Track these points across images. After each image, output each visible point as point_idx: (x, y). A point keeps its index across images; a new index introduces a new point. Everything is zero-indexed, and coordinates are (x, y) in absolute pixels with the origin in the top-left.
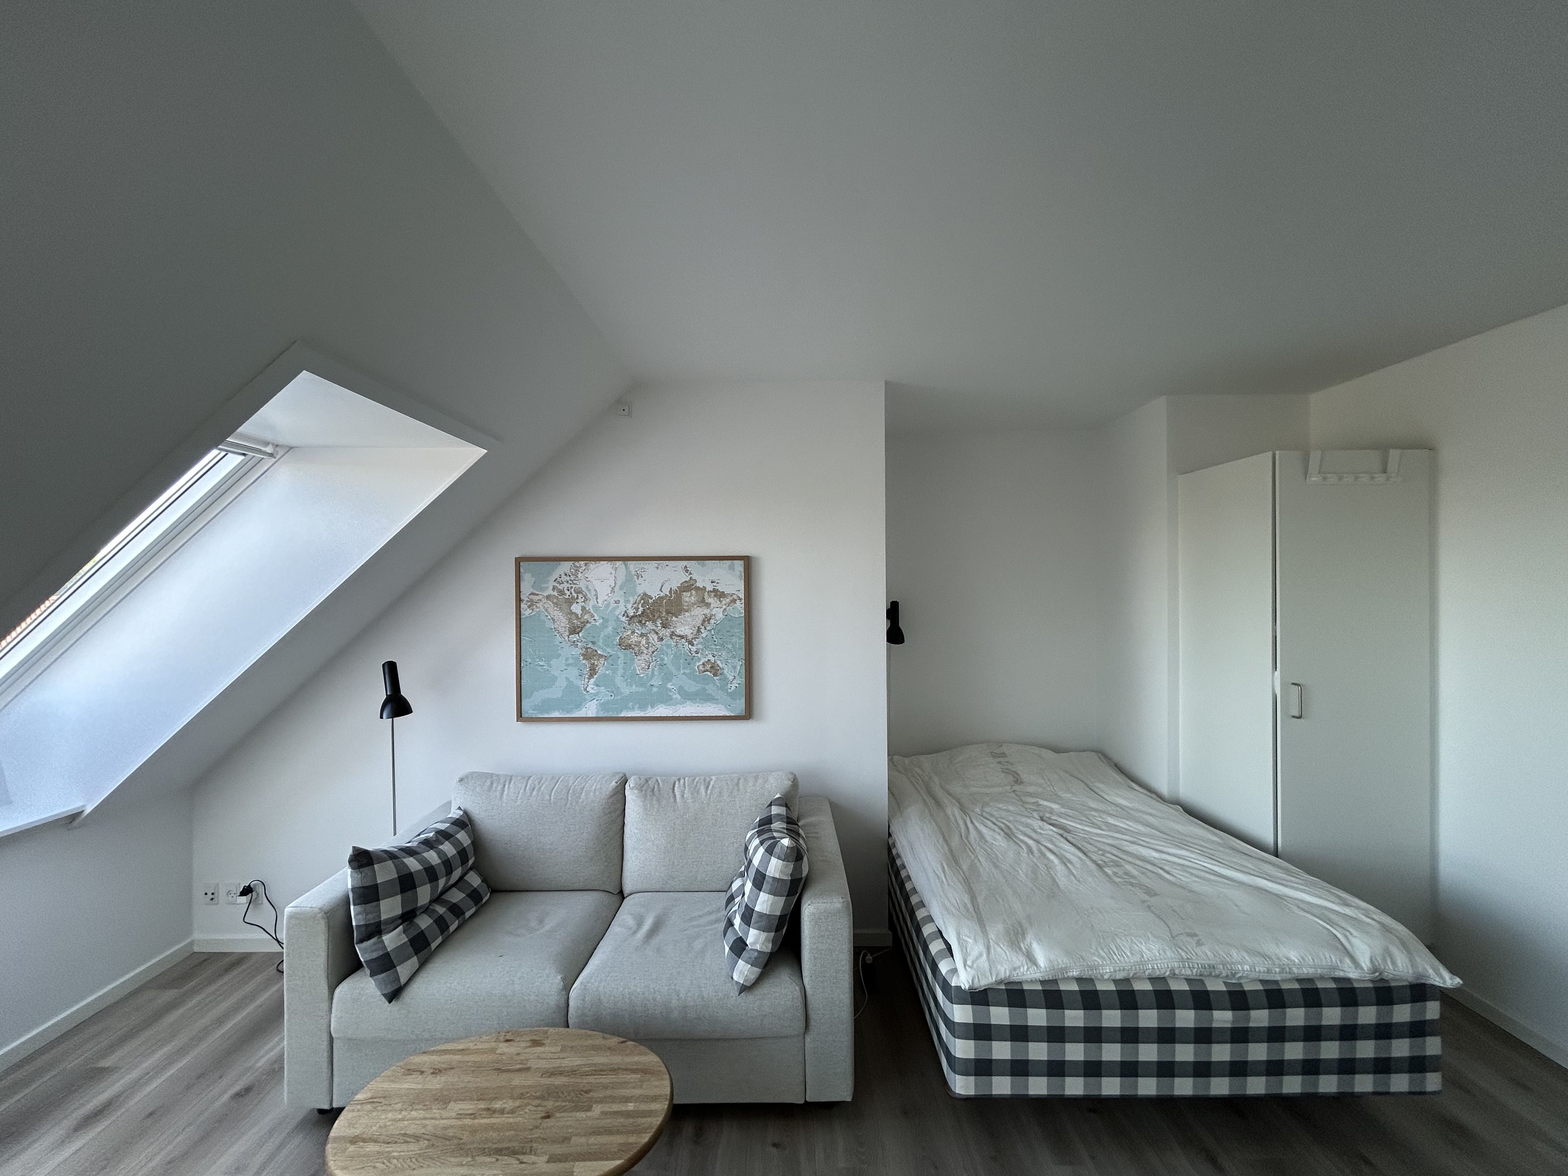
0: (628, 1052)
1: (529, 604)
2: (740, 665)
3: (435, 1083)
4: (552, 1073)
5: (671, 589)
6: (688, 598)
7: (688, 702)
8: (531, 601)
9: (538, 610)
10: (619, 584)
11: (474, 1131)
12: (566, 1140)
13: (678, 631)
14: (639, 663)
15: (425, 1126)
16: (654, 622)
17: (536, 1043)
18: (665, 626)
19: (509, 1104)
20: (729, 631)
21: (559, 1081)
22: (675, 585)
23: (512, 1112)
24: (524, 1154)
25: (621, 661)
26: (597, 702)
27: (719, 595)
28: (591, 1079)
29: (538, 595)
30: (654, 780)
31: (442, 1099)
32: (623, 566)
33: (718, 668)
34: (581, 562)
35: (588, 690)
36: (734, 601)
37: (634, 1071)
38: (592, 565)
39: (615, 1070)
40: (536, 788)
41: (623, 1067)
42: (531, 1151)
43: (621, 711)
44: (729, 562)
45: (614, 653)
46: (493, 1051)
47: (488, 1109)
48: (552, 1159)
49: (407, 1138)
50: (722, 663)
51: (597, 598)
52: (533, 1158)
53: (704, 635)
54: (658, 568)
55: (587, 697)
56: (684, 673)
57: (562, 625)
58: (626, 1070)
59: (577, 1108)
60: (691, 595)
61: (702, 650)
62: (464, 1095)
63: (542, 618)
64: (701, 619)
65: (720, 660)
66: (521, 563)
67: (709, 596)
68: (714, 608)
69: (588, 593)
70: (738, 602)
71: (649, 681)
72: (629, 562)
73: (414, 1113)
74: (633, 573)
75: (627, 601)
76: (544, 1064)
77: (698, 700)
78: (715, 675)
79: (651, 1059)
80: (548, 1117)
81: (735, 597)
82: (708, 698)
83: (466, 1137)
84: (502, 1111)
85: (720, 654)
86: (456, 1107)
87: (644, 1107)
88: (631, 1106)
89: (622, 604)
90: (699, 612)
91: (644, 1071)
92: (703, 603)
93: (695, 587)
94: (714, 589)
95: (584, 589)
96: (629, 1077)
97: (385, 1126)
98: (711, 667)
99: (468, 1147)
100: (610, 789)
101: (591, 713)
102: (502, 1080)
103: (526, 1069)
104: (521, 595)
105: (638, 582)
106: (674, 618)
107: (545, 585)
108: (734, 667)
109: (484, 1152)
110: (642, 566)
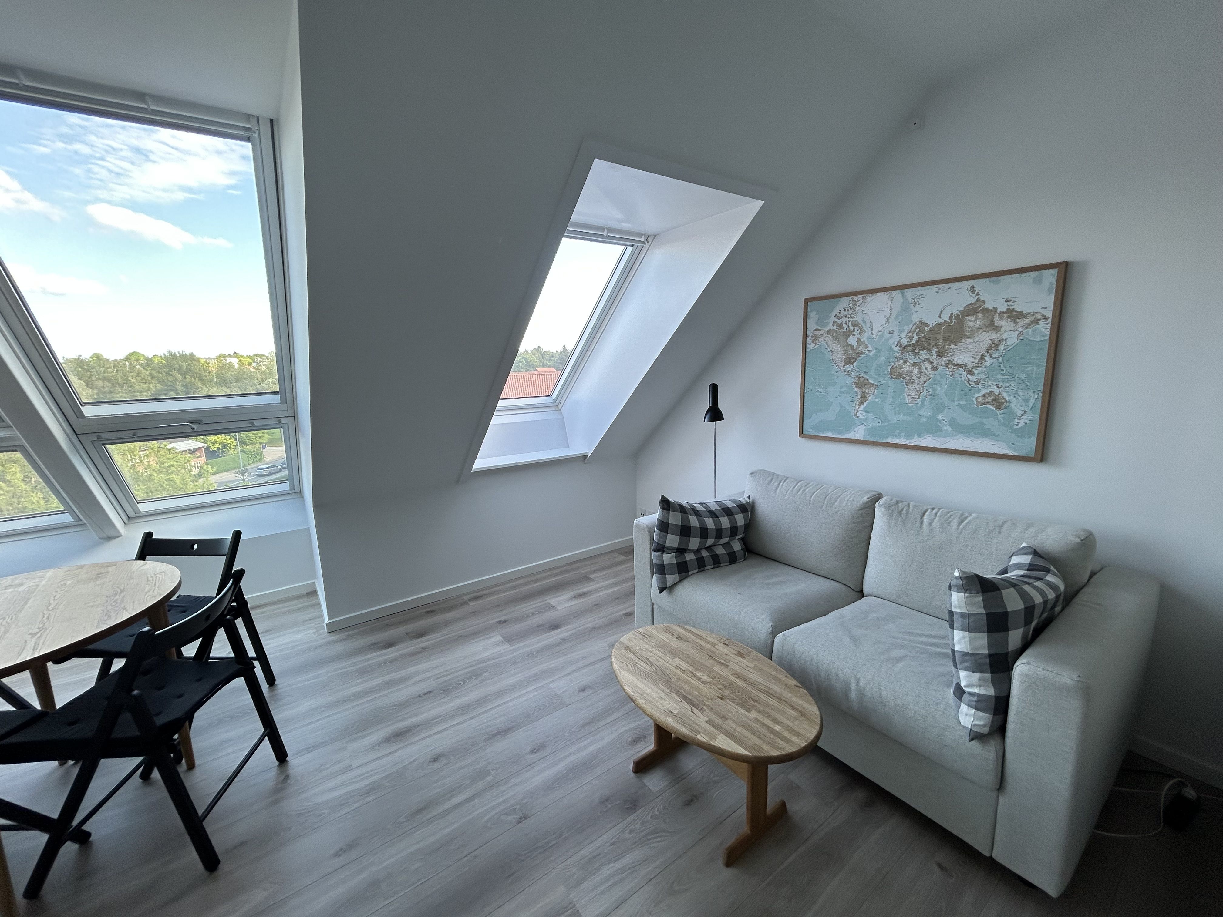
0: (798, 695)
1: (813, 338)
2: (1035, 398)
3: (675, 644)
4: (738, 676)
5: (952, 314)
6: (971, 322)
7: (960, 436)
8: (815, 336)
9: (819, 344)
10: (894, 313)
11: (679, 679)
12: (724, 718)
13: (956, 360)
14: (909, 393)
15: (658, 661)
16: (929, 350)
17: (740, 654)
18: (940, 354)
19: (705, 678)
20: (1023, 358)
21: (740, 683)
22: (957, 309)
23: (704, 683)
24: (697, 709)
25: (890, 390)
26: (865, 427)
27: (1014, 315)
28: (762, 696)
29: (820, 330)
30: (905, 503)
31: (674, 653)
32: (900, 295)
33: (1003, 401)
34: (859, 296)
35: (858, 415)
36: (1036, 321)
37: (794, 708)
38: (869, 298)
39: (780, 700)
40: (802, 489)
41: (788, 702)
42: (701, 710)
43: (887, 438)
44: (1034, 274)
45: (884, 382)
46: (714, 645)
47: (693, 673)
48: (709, 722)
49: (647, 661)
50: (1010, 396)
51: (872, 330)
52: (699, 714)
53: (988, 364)
54: (937, 292)
55: (856, 422)
56: (959, 405)
57: (839, 356)
58: (790, 705)
59: (742, 705)
60: (976, 319)
61: (984, 380)
62: (686, 658)
63: (824, 350)
64: (986, 345)
65: (1008, 392)
66: (809, 303)
67: (1001, 318)
68: (1006, 331)
69: (864, 326)
70: (1042, 323)
71: (918, 410)
72: (906, 290)
73: (658, 652)
74: (910, 300)
75: (901, 331)
76: (737, 668)
77: (972, 433)
78: (998, 408)
79: (813, 710)
80: (721, 699)
81: (1038, 316)
82: (983, 432)
83: (674, 680)
84: (699, 679)
85: (1007, 385)
86: (677, 661)
87: (786, 734)
88: (777, 728)
89: (896, 333)
90: (985, 338)
91: (803, 714)
92: (992, 326)
93: (983, 309)
94: (1008, 309)
95: (860, 322)
96: (787, 709)
97: (642, 650)
98: (994, 400)
99: (672, 685)
100: (861, 502)
101: (859, 436)
102: (709, 663)
103: (726, 665)
104: (808, 332)
105: (914, 310)
106: (952, 346)
107: (827, 321)
108: (1026, 401)
109: (678, 693)
110: (920, 292)
